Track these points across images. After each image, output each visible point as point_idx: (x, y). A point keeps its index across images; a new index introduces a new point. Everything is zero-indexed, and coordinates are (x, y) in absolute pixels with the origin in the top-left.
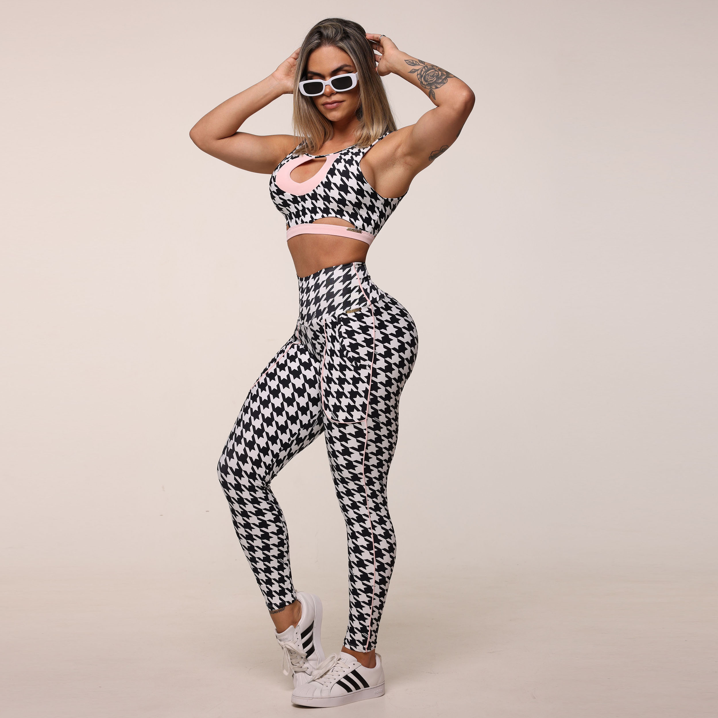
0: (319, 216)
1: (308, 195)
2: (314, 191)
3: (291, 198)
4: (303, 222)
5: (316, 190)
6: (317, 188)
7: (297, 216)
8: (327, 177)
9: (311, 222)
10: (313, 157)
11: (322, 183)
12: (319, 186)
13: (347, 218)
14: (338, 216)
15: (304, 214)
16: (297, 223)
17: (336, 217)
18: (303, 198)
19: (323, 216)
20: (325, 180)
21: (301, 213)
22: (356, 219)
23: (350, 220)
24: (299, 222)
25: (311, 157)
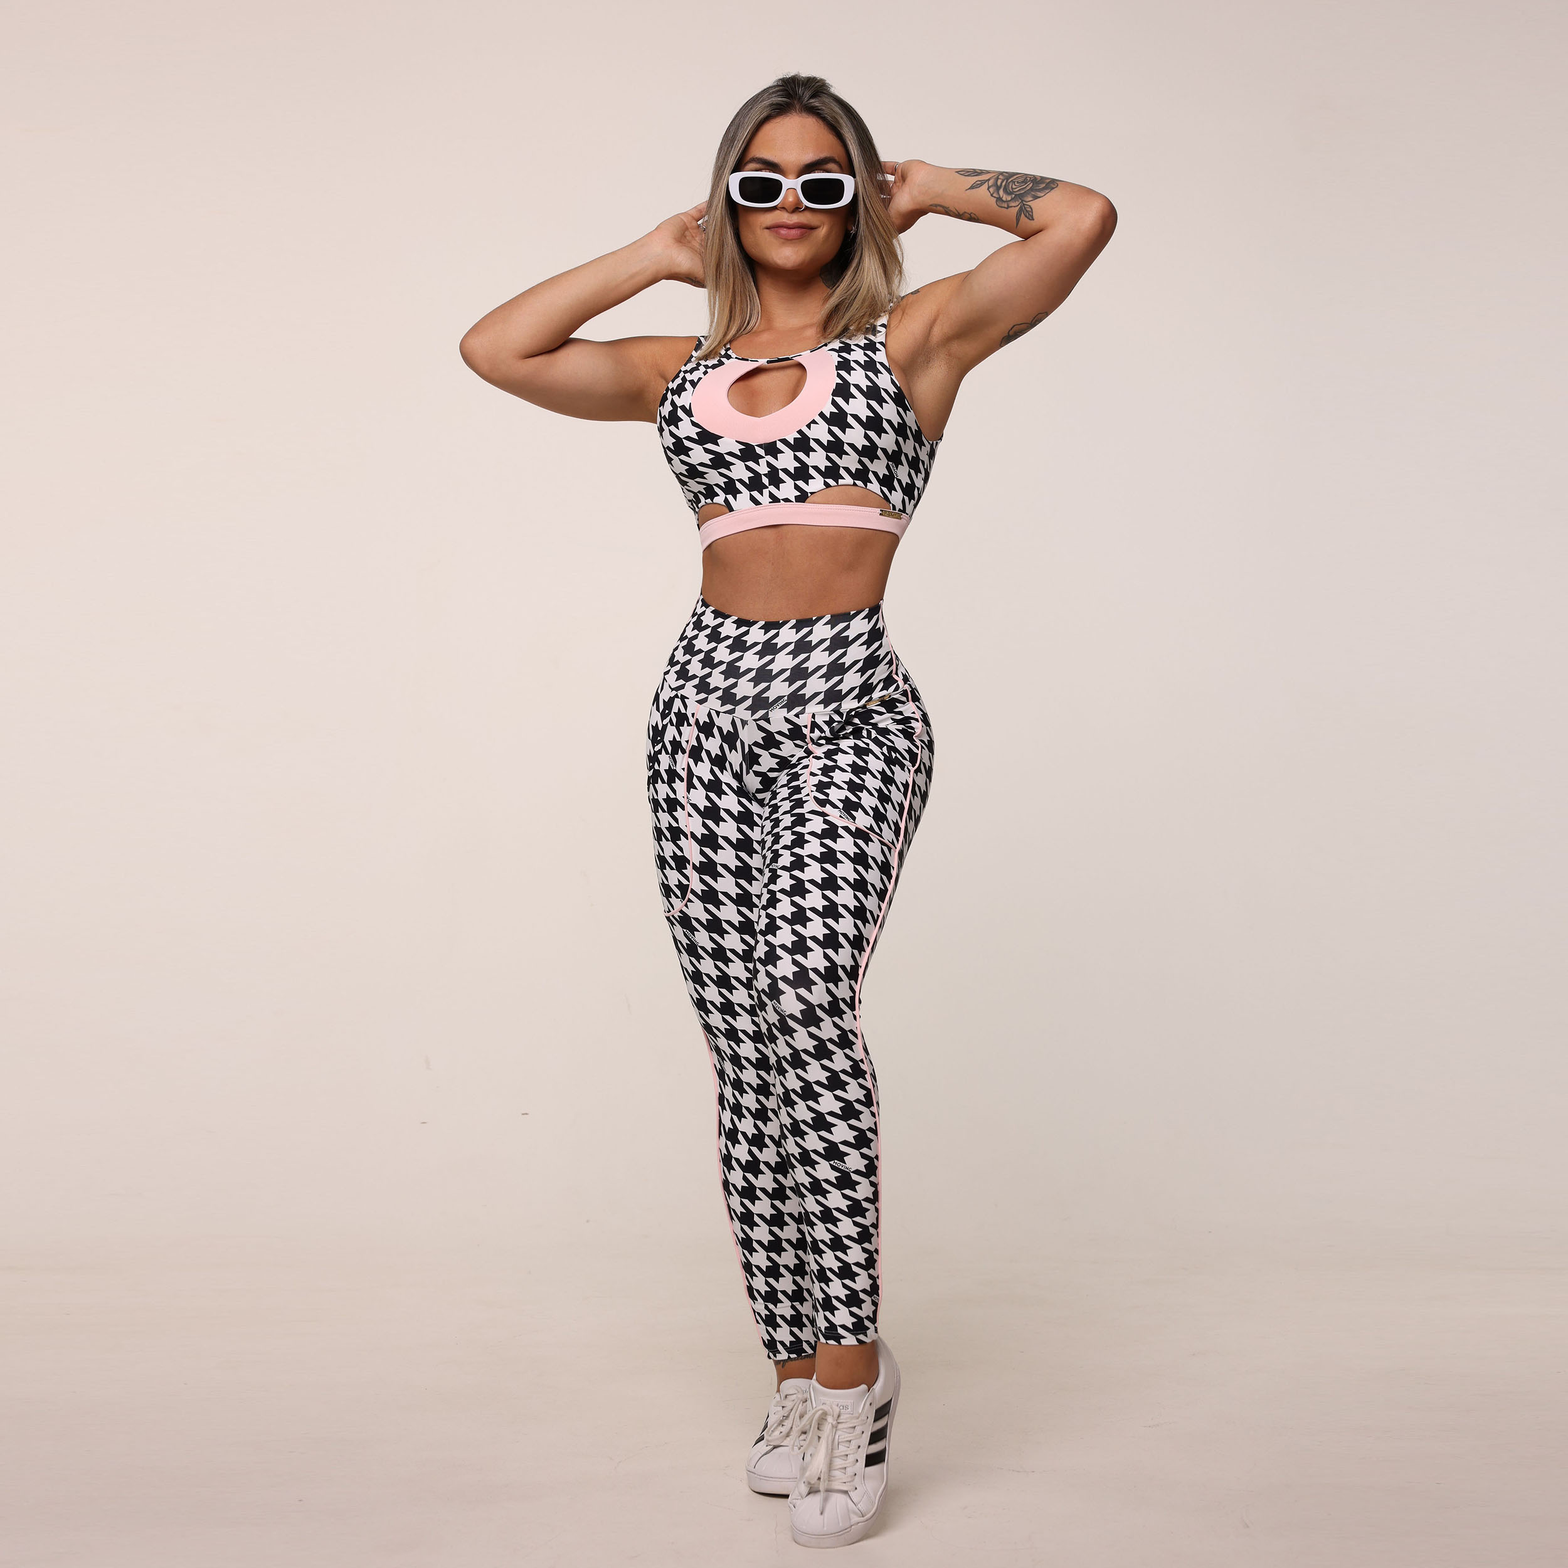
0: (816, 484)
1: (784, 441)
2: (800, 432)
3: (736, 449)
4: (774, 499)
5: (805, 430)
6: (809, 426)
7: (755, 484)
8: (834, 403)
9: (799, 499)
10: (762, 362)
11: (822, 415)
12: (814, 422)
13: (875, 486)
14: (859, 483)
15: (776, 481)
16: (756, 502)
17: (855, 484)
18: (772, 449)
19: (827, 485)
20: (829, 409)
21: (765, 481)
22: (891, 488)
23: (882, 491)
24: (764, 499)
25: (757, 361)
